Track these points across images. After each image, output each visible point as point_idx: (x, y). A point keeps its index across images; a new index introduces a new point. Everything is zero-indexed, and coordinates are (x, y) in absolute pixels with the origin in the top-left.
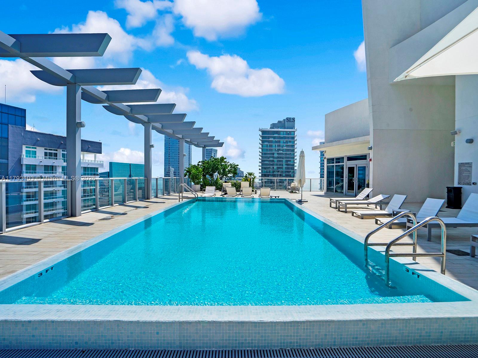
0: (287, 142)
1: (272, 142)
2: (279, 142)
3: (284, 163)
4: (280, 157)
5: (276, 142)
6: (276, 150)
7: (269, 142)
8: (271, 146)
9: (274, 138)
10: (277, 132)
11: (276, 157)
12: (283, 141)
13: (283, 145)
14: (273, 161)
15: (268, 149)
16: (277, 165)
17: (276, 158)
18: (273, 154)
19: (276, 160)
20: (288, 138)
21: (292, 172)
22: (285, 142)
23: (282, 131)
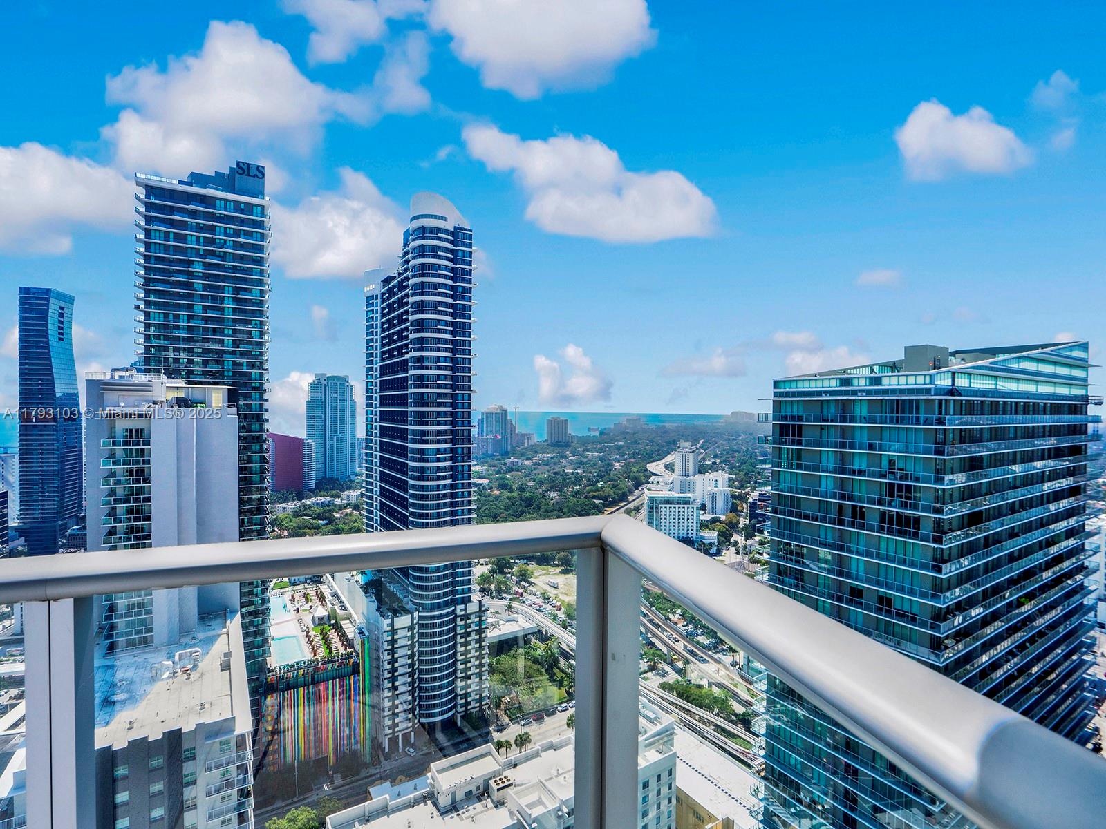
0: (237, 233)
1: (184, 225)
2: (212, 229)
3: (228, 294)
4: (216, 277)
5: (200, 228)
6: (201, 252)
7: (172, 224)
8: (183, 238)
9: (193, 214)
10: (203, 200)
11: (201, 275)
12: (225, 228)
13: (225, 240)
14: (189, 286)
15: (171, 248)
16: (203, 297)
17: (198, 278)
18: (190, 263)
19: (198, 283)
20: (242, 222)
21: (256, 324)
22: (230, 233)
23: (221, 199)
